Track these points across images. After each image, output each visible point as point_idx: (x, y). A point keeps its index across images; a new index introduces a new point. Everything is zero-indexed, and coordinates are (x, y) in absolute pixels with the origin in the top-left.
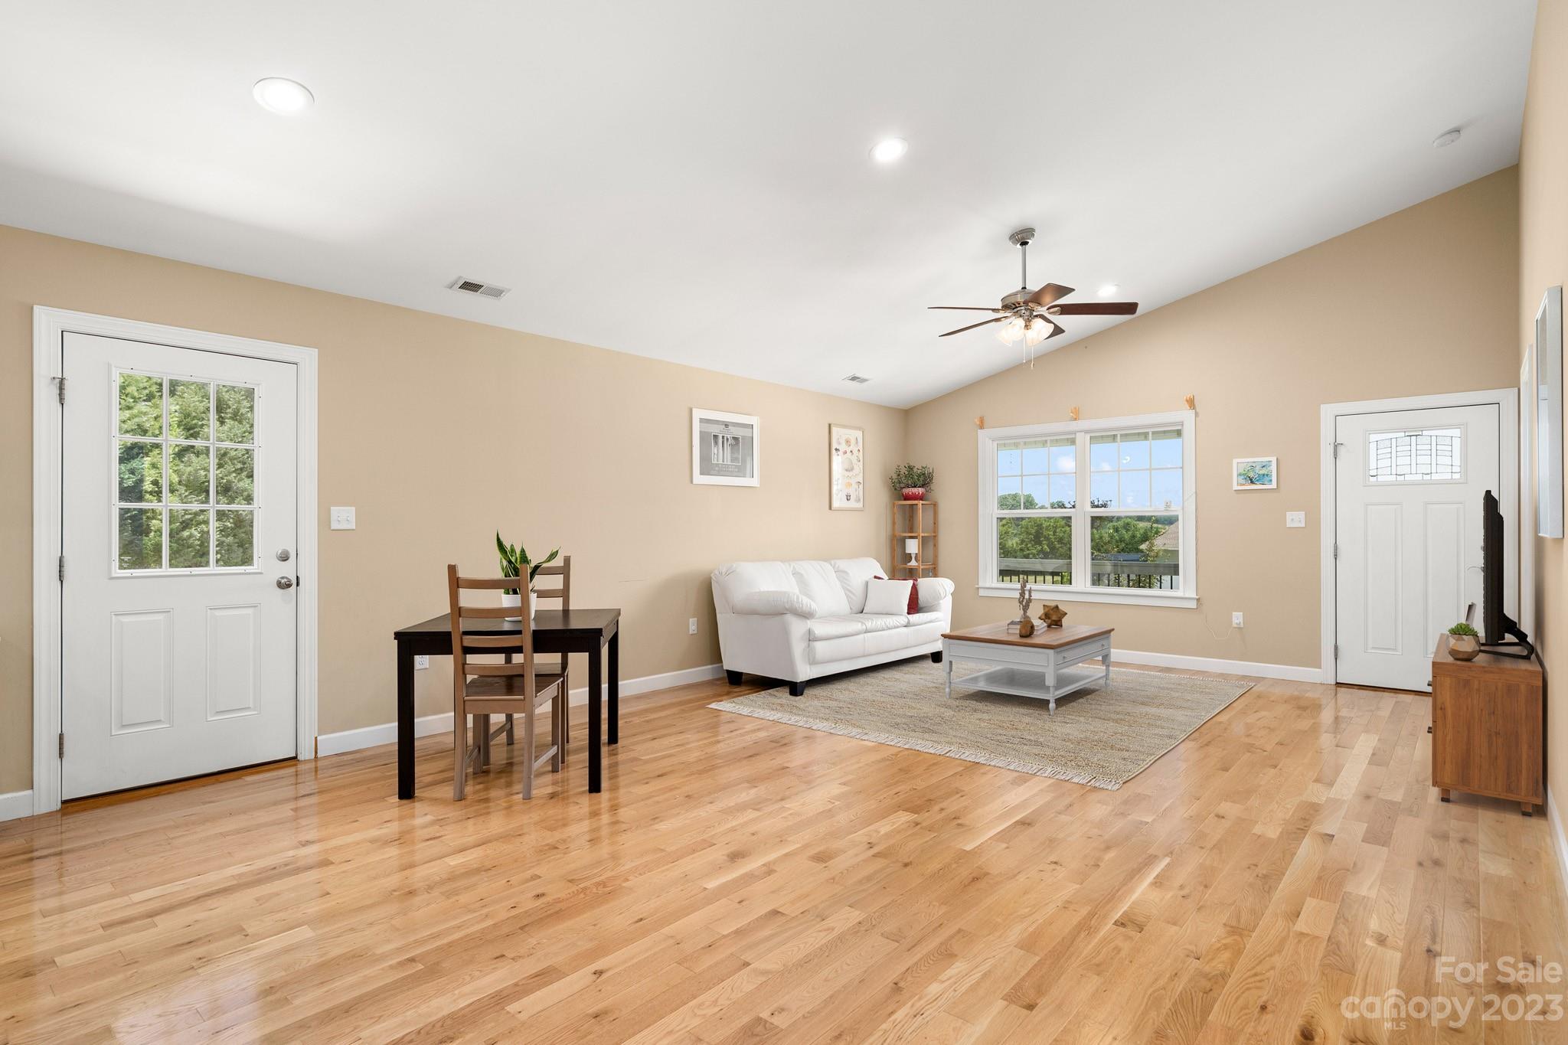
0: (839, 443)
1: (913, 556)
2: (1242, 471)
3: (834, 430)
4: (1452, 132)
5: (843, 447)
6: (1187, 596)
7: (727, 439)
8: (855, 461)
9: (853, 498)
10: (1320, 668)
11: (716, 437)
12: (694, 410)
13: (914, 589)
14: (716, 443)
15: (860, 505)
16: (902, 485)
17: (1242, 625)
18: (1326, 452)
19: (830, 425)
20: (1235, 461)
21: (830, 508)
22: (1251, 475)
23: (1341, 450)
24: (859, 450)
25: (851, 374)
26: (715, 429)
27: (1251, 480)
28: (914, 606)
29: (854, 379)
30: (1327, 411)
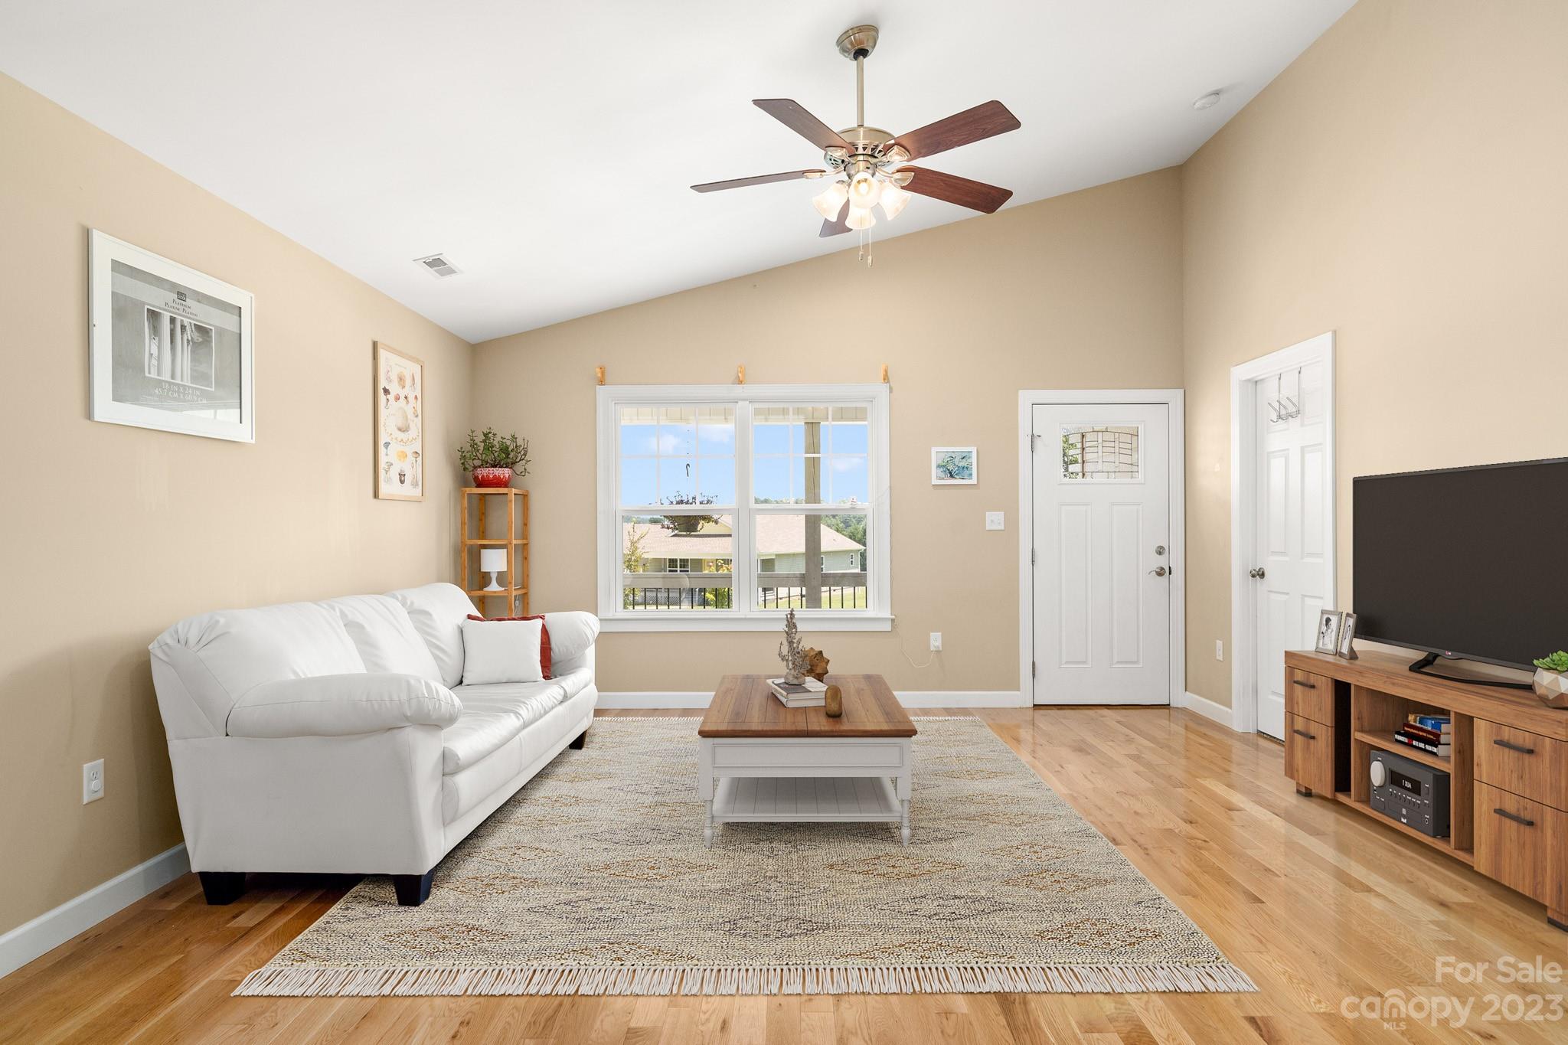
0: (389, 380)
1: (494, 577)
2: (940, 462)
3: (383, 354)
4: (1212, 94)
5: (394, 389)
6: (880, 616)
7: (183, 327)
8: (410, 416)
9: (408, 479)
10: (1019, 690)
11: (154, 315)
12: (97, 237)
13: (545, 632)
14: (155, 330)
15: (417, 492)
16: (477, 463)
17: (941, 649)
18: (1024, 443)
19: (375, 345)
20: (934, 450)
21: (376, 495)
22: (951, 467)
23: (1038, 442)
24: (416, 398)
25: (431, 253)
26: (155, 299)
27: (950, 473)
28: (550, 666)
29: (436, 263)
30: (1025, 397)
